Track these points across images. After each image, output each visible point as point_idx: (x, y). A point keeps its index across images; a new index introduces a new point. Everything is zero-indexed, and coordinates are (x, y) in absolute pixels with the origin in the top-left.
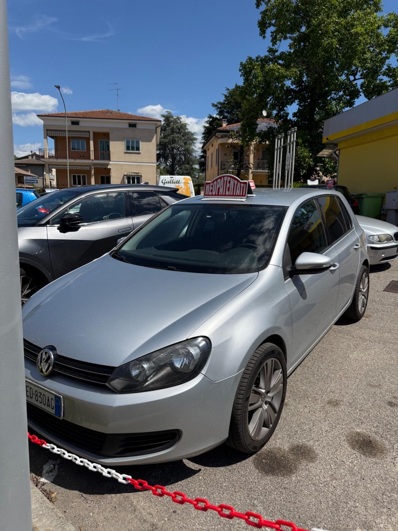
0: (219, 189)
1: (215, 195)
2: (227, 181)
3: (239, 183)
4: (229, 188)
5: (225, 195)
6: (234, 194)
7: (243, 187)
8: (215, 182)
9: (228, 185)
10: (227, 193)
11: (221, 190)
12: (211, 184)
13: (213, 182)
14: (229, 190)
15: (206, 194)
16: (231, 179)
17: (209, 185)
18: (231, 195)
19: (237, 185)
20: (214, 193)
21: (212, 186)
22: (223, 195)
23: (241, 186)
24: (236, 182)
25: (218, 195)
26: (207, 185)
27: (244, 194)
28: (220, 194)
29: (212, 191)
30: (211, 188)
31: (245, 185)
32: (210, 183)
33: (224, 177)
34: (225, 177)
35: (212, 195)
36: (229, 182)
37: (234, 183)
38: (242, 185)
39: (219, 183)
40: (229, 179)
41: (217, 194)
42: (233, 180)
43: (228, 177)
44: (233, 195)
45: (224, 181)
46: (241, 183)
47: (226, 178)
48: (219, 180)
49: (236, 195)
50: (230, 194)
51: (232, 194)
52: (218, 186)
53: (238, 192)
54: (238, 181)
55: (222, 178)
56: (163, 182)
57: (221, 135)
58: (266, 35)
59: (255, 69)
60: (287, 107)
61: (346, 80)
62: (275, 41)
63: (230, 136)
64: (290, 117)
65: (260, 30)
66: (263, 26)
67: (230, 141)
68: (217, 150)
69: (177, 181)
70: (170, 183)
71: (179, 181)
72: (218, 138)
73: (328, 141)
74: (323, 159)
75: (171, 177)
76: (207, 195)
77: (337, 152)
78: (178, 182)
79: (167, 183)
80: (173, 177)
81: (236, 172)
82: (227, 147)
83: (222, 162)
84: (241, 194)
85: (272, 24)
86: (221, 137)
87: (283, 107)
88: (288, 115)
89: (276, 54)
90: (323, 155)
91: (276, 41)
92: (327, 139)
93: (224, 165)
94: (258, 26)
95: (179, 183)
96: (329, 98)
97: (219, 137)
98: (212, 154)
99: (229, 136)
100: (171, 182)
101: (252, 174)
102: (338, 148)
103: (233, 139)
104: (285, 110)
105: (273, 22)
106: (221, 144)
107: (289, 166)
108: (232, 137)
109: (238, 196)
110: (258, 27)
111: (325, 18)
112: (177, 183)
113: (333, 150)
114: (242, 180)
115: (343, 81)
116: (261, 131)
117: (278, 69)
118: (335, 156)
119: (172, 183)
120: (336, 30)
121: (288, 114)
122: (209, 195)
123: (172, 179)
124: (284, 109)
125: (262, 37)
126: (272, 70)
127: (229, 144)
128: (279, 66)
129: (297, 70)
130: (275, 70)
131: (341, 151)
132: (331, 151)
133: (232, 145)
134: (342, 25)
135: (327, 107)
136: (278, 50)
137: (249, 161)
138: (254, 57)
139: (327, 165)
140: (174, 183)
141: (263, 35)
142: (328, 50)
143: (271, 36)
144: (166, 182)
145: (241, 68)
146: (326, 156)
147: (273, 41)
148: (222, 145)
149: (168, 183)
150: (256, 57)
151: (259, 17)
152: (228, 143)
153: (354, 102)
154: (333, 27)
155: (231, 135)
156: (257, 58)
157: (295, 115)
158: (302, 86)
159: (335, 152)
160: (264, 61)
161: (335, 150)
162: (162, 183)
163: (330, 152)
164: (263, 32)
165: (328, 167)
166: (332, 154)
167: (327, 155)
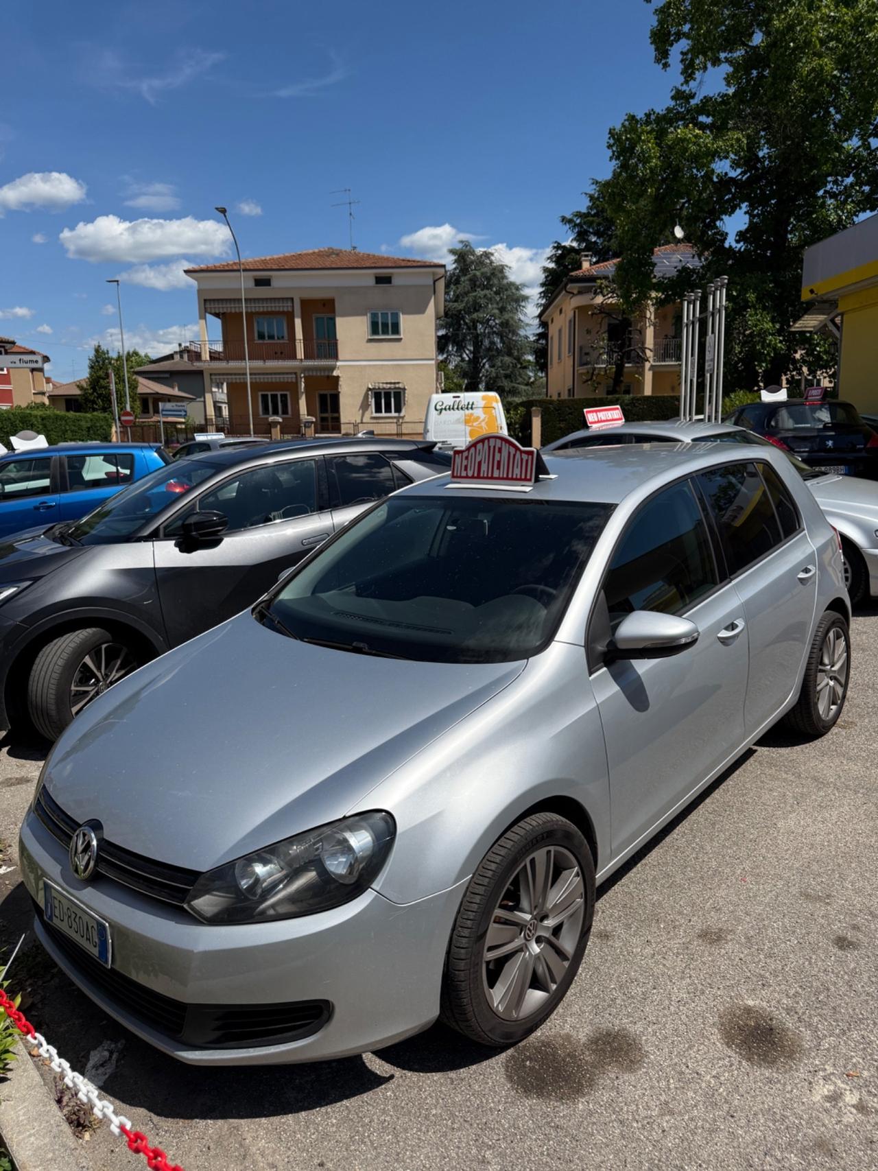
0: (480, 463)
1: (473, 477)
2: (494, 447)
3: (518, 453)
4: (499, 462)
5: (492, 478)
6: (510, 476)
7: (527, 461)
8: (473, 450)
9: (497, 457)
10: (496, 475)
11: (484, 467)
12: (465, 454)
13: (468, 449)
14: (498, 468)
15: (455, 474)
16: (504, 443)
17: (460, 455)
18: (503, 479)
19: (514, 456)
20: (470, 474)
21: (467, 458)
22: (487, 478)
23: (522, 460)
24: (512, 450)
25: (479, 477)
26: (457, 456)
27: (528, 477)
28: (482, 475)
29: (466, 469)
30: (465, 463)
31: (530, 457)
32: (462, 452)
33: (488, 438)
34: (491, 440)
35: (467, 477)
36: (500, 451)
37: (509, 453)
38: (525, 457)
39: (479, 451)
40: (499, 443)
41: (476, 475)
42: (507, 445)
43: (498, 440)
44: (507, 478)
45: (489, 447)
46: (522, 452)
47: (492, 443)
48: (479, 446)
49: (512, 479)
50: (501, 476)
51: (505, 476)
52: (478, 459)
53: (517, 471)
54: (517, 448)
55: (486, 441)
56: (438, 407)
57: (579, 287)
58: (670, 60)
59: (644, 141)
60: (722, 220)
61: (861, 149)
62: (690, 71)
63: (598, 290)
64: (731, 242)
65: (656, 50)
66: (662, 40)
67: (599, 300)
68: (570, 321)
69: (468, 404)
70: (453, 409)
71: (473, 404)
72: (571, 295)
73: (813, 295)
74: (808, 335)
75: (454, 397)
76: (457, 477)
77: (838, 320)
78: (470, 406)
79: (445, 409)
80: (459, 397)
81: (614, 370)
82: (592, 314)
83: (581, 348)
84: (523, 477)
85: (684, 34)
86: (580, 293)
87: (714, 221)
88: (725, 239)
89: (693, 102)
90: (806, 327)
91: (693, 73)
92: (812, 291)
93: (587, 354)
94: (649, 41)
95: (472, 408)
96: (821, 193)
97: (575, 292)
98: (560, 331)
99: (596, 290)
100: (456, 407)
101: (651, 372)
102: (839, 310)
103: (604, 296)
104: (717, 228)
105: (686, 28)
106: (578, 308)
107: (712, 363)
108: (601, 292)
109: (516, 479)
110: (651, 43)
111: (804, 10)
112: (467, 408)
113: (828, 314)
114: (523, 446)
115: (855, 151)
117: (696, 136)
118: (831, 327)
119: (458, 408)
120: (830, 37)
121: (724, 236)
122: (461, 477)
123: (458, 400)
124: (715, 224)
125: (661, 66)
126: (683, 140)
127: (596, 308)
128: (697, 131)
129: (741, 136)
130: (688, 141)
131: (845, 317)
132: (822, 317)
133: (603, 310)
134: (844, 22)
135: (814, 216)
136: (695, 93)
137: (643, 343)
138: (640, 115)
139: (818, 349)
140: (462, 408)
141: (663, 61)
142: (812, 85)
143: (682, 61)
144: (443, 407)
145: (612, 141)
146: (812, 329)
147: (687, 72)
148: (581, 309)
149: (449, 409)
150: (646, 114)
151: (653, 21)
152: (592, 305)
154: (824, 29)
155: (600, 287)
156: (648, 115)
157: (741, 236)
158: (757, 169)
159: (833, 321)
160: (663, 122)
161: (832, 316)
162: (436, 409)
163: (821, 321)
164: (662, 55)
165: (820, 352)
166: (825, 326)
167: (814, 327)
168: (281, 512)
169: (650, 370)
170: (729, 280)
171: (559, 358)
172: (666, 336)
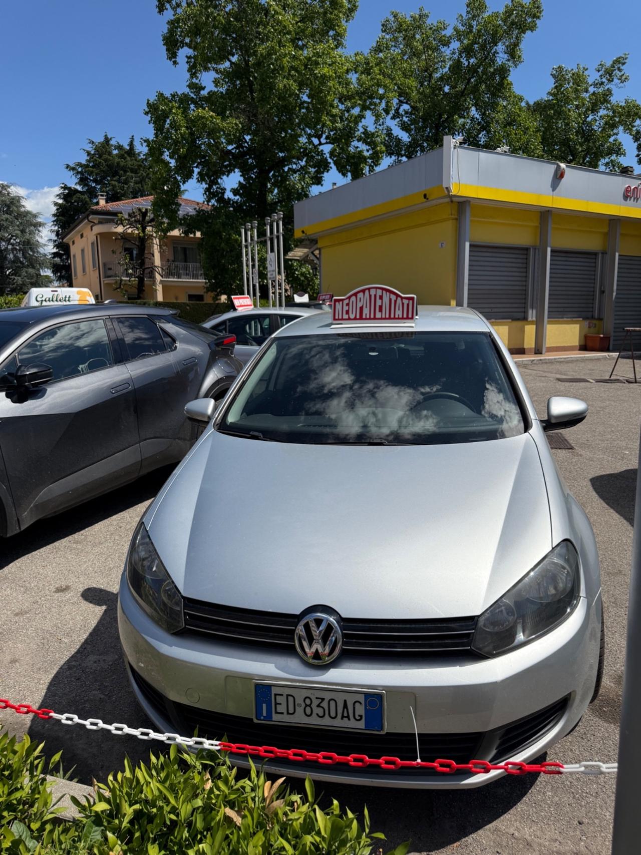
0: (361, 308)
1: (355, 319)
2: (375, 296)
3: (399, 299)
4: (381, 308)
5: (375, 318)
6: (392, 316)
7: (408, 305)
8: (353, 298)
9: (379, 302)
10: (378, 315)
11: (366, 311)
12: (346, 302)
13: (349, 298)
14: (381, 310)
15: (337, 317)
16: (384, 292)
17: (341, 303)
18: (385, 319)
19: (395, 301)
20: (352, 316)
21: (348, 304)
22: (370, 319)
23: (403, 304)
24: (393, 297)
25: (361, 318)
26: (337, 303)
27: (410, 316)
28: (364, 317)
29: (347, 312)
30: (346, 308)
31: (411, 302)
32: (342, 300)
33: (369, 289)
34: (371, 290)
35: (349, 319)
36: (381, 298)
37: (390, 300)
38: (406, 302)
39: (360, 299)
40: (379, 292)
41: (358, 317)
42: (388, 293)
43: (378, 290)
44: (390, 318)
45: (370, 296)
46: (402, 298)
47: (373, 292)
48: (360, 295)
49: (395, 318)
50: (383, 317)
51: (387, 316)
52: (359, 305)
53: (399, 313)
54: (397, 296)
55: (367, 292)
56: (39, 299)
57: (99, 218)
58: (178, 60)
59: (174, 113)
60: (222, 179)
61: (307, 144)
62: (194, 71)
63: (119, 222)
64: (229, 195)
65: (167, 50)
66: (172, 44)
67: (120, 229)
68: (93, 244)
69: (66, 297)
70: (52, 300)
71: (69, 297)
72: (92, 224)
73: (304, 235)
74: (290, 263)
75: (52, 291)
76: (339, 319)
77: (317, 252)
78: (67, 299)
79: (45, 300)
80: (57, 291)
81: (136, 282)
82: (116, 239)
83: (105, 265)
84: (405, 316)
85: (186, 43)
86: (100, 223)
87: (216, 179)
88: (224, 192)
89: (202, 92)
90: (295, 256)
91: (196, 73)
92: (303, 232)
93: (110, 269)
94: (163, 43)
95: (69, 300)
96: (286, 169)
97: (96, 221)
98: (83, 251)
99: (117, 221)
100: (55, 299)
101: (161, 286)
102: (319, 245)
103: (124, 226)
104: (219, 184)
105: (187, 40)
106: (100, 234)
107: (274, 273)
108: (122, 224)
109: (399, 318)
110: (164, 45)
111: (276, 45)
112: (65, 300)
113: (310, 249)
114: (404, 294)
115: (304, 144)
116: (186, 215)
117: (211, 117)
118: (312, 257)
119: (57, 300)
120: (293, 68)
121: (224, 190)
122: (342, 319)
123: (56, 293)
124: (217, 181)
125: (172, 63)
126: (203, 118)
127: (119, 235)
128: (211, 113)
129: (238, 122)
130: (207, 119)
131: (323, 251)
132: (306, 250)
133: (124, 237)
134: (300, 60)
135: (288, 183)
136: (205, 87)
137: (153, 263)
138: (167, 94)
139: (297, 273)
140: (60, 300)
141: (173, 60)
142: (285, 96)
143: (187, 62)
144: (44, 299)
145: (147, 110)
146: (298, 258)
147: (191, 71)
148: (102, 236)
149: (49, 300)
150: (171, 94)
151: (165, 29)
152: (117, 233)
153: (322, 177)
154: (288, 62)
155: (121, 220)
156: (173, 96)
157: (235, 192)
158: (243, 147)
159: (312, 253)
160: (184, 101)
161: (312, 250)
162: (37, 301)
163: (305, 253)
164: (172, 56)
165: (298, 275)
166: (308, 256)
167: (300, 257)
168: (87, 364)
169: (160, 283)
170: (283, 215)
171: (84, 270)
172: (168, 260)
